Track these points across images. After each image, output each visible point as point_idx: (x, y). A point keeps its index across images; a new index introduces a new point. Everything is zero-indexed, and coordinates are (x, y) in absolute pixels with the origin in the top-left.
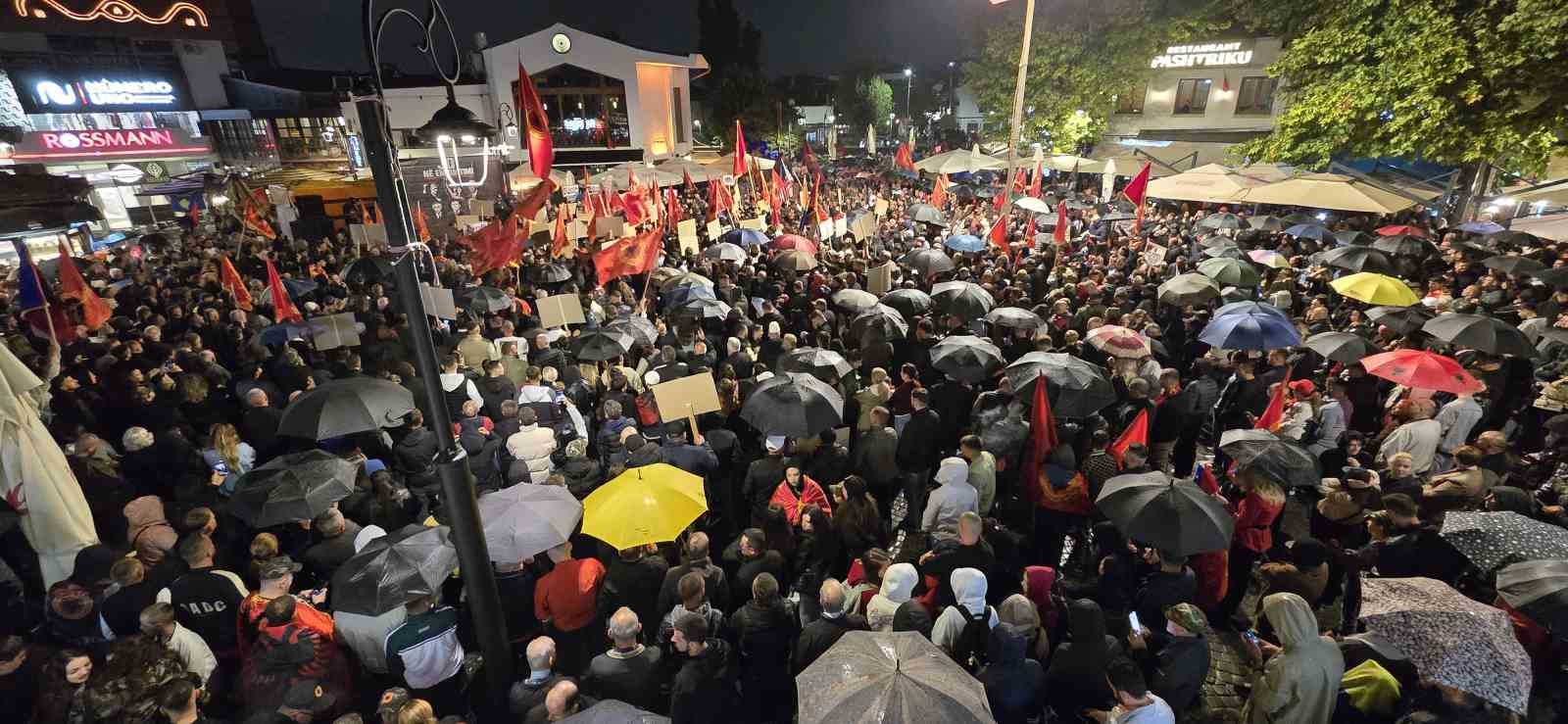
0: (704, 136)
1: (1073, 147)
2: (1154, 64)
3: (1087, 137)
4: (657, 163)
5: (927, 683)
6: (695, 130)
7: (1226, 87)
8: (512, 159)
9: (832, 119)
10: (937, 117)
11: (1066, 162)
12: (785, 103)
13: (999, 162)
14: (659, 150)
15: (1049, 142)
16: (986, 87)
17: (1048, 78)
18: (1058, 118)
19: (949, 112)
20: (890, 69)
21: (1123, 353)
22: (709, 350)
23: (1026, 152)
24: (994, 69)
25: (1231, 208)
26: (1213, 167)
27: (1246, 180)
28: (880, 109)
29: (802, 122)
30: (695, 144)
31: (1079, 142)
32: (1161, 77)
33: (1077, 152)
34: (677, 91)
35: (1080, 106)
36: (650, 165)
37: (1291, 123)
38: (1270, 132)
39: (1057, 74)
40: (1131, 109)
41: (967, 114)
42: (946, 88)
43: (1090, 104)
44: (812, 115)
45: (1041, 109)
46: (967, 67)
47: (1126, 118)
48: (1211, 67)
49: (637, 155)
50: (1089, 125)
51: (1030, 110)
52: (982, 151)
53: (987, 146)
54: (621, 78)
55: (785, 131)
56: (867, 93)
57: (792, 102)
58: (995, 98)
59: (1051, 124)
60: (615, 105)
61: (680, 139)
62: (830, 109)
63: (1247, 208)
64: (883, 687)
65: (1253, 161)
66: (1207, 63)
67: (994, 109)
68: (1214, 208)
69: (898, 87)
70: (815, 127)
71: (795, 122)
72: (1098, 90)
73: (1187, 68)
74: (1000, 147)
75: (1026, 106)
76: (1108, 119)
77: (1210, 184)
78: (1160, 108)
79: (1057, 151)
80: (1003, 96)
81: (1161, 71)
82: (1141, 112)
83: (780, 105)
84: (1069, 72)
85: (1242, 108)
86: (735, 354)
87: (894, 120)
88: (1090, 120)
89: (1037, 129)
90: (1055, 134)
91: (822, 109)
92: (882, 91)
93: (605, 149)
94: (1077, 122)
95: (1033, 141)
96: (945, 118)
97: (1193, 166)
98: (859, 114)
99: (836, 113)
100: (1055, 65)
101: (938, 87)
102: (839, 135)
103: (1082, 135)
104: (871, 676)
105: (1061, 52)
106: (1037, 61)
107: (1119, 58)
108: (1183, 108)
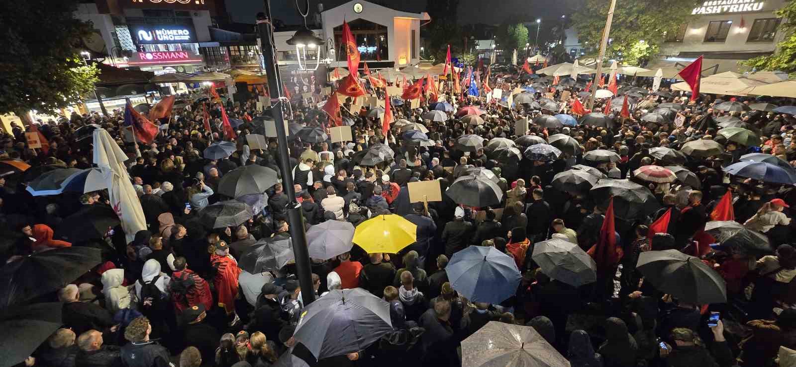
0: (426, 56)
1: (635, 62)
2: (694, 12)
3: (645, 56)
4: (400, 69)
5: (538, 357)
6: (421, 53)
7: (742, 25)
8: (332, 66)
9: (494, 46)
10: (553, 45)
11: (630, 70)
12: (469, 38)
13: (590, 69)
14: (402, 62)
15: (622, 59)
16: (585, 27)
17: (624, 21)
18: (628, 45)
19: (560, 43)
20: (527, 19)
21: (661, 180)
22: (422, 164)
23: (606, 64)
24: (591, 17)
25: (739, 99)
26: (729, 74)
27: (751, 82)
28: (521, 42)
29: (478, 48)
30: (421, 59)
31: (640, 59)
32: (698, 20)
33: (638, 65)
34: (413, 32)
35: (642, 38)
36: (398, 70)
37: (790, 46)
38: (772, 53)
39: (631, 19)
40: (675, 39)
41: (571, 44)
42: (559, 30)
43: (649, 37)
44: (482, 45)
45: (617, 40)
46: (573, 17)
47: (672, 45)
48: (733, 13)
49: (391, 65)
50: (647, 49)
51: (610, 40)
52: (579, 64)
53: (582, 61)
54: (385, 25)
55: (468, 53)
56: (514, 33)
57: (473, 37)
58: (590, 34)
59: (623, 48)
60: (382, 39)
61: (413, 56)
62: (493, 41)
63: (752, 99)
64: (513, 356)
65: (758, 70)
66: (731, 11)
67: (587, 40)
68: (727, 98)
69: (532, 30)
70: (484, 51)
71: (474, 48)
72: (655, 28)
73: (716, 14)
74: (591, 61)
75: (609, 38)
76: (659, 46)
77: (727, 84)
78: (695, 39)
79: (625, 64)
80: (593, 33)
81: (698, 17)
82: (681, 41)
83: (466, 39)
84: (637, 18)
85: (752, 38)
86: (436, 166)
87: (529, 47)
88: (648, 46)
89: (614, 51)
90: (625, 54)
91: (489, 42)
92: (523, 31)
93: (376, 61)
94: (640, 47)
95: (611, 58)
96: (558, 46)
97: (715, 73)
98: (508, 43)
99: (496, 43)
100: (629, 14)
101: (555, 29)
102: (497, 56)
103: (642, 55)
104: (506, 349)
105: (634, 6)
106: (618, 12)
107: (671, 10)
108: (709, 39)
